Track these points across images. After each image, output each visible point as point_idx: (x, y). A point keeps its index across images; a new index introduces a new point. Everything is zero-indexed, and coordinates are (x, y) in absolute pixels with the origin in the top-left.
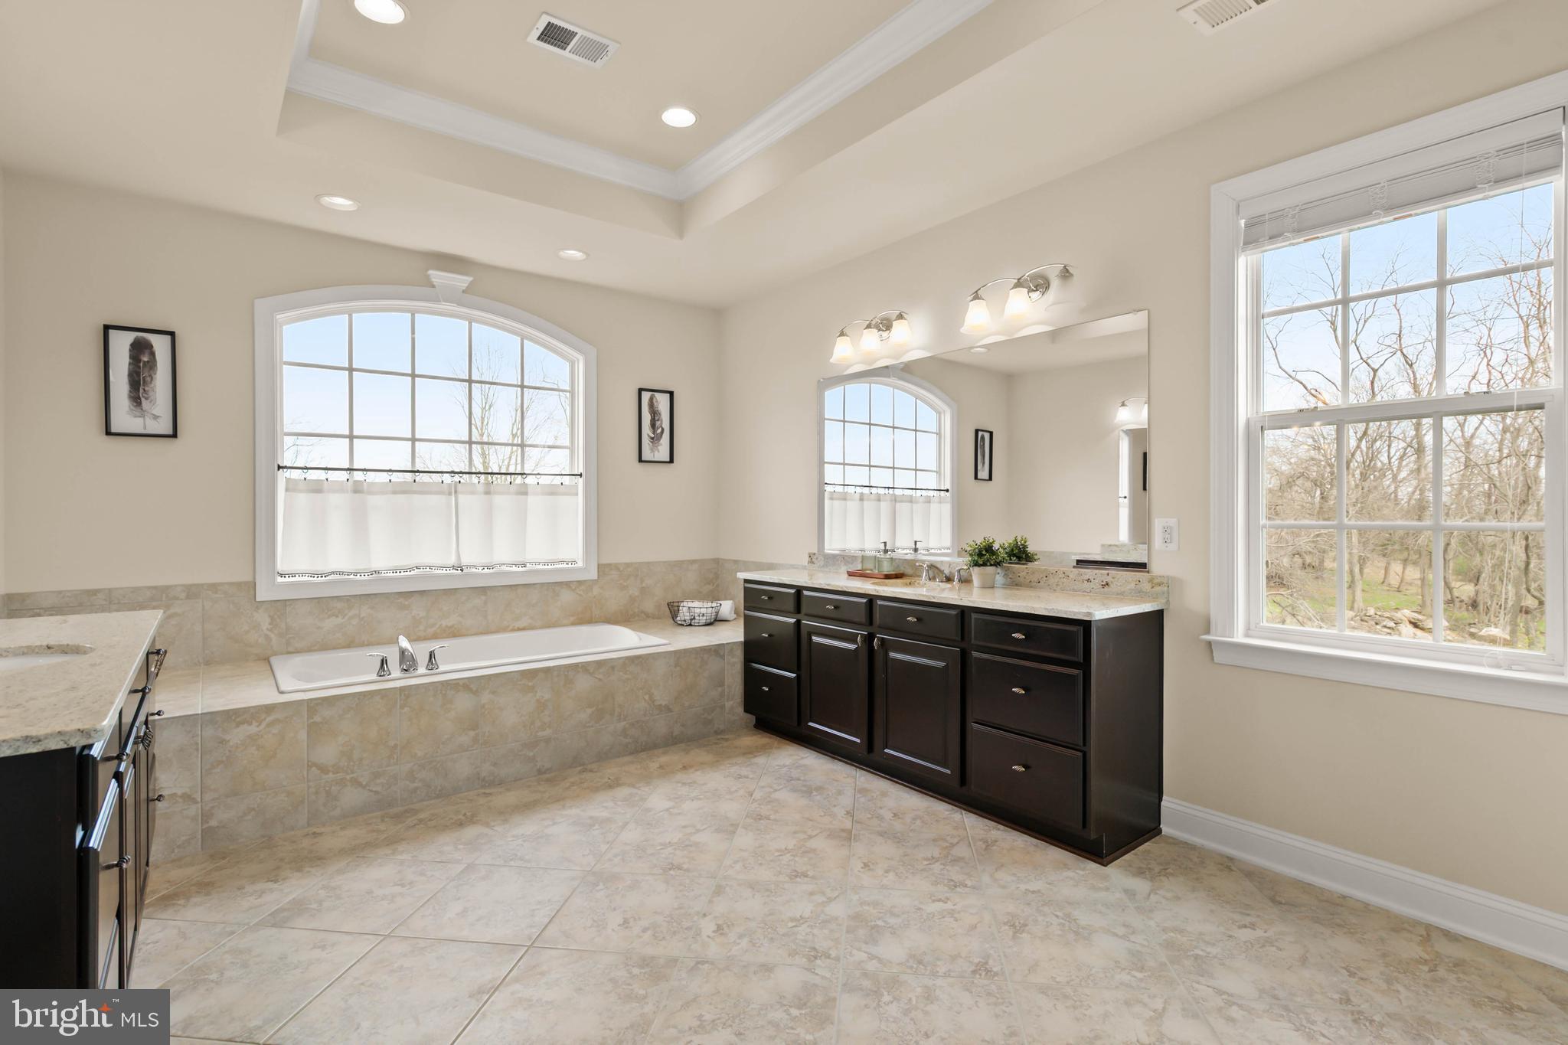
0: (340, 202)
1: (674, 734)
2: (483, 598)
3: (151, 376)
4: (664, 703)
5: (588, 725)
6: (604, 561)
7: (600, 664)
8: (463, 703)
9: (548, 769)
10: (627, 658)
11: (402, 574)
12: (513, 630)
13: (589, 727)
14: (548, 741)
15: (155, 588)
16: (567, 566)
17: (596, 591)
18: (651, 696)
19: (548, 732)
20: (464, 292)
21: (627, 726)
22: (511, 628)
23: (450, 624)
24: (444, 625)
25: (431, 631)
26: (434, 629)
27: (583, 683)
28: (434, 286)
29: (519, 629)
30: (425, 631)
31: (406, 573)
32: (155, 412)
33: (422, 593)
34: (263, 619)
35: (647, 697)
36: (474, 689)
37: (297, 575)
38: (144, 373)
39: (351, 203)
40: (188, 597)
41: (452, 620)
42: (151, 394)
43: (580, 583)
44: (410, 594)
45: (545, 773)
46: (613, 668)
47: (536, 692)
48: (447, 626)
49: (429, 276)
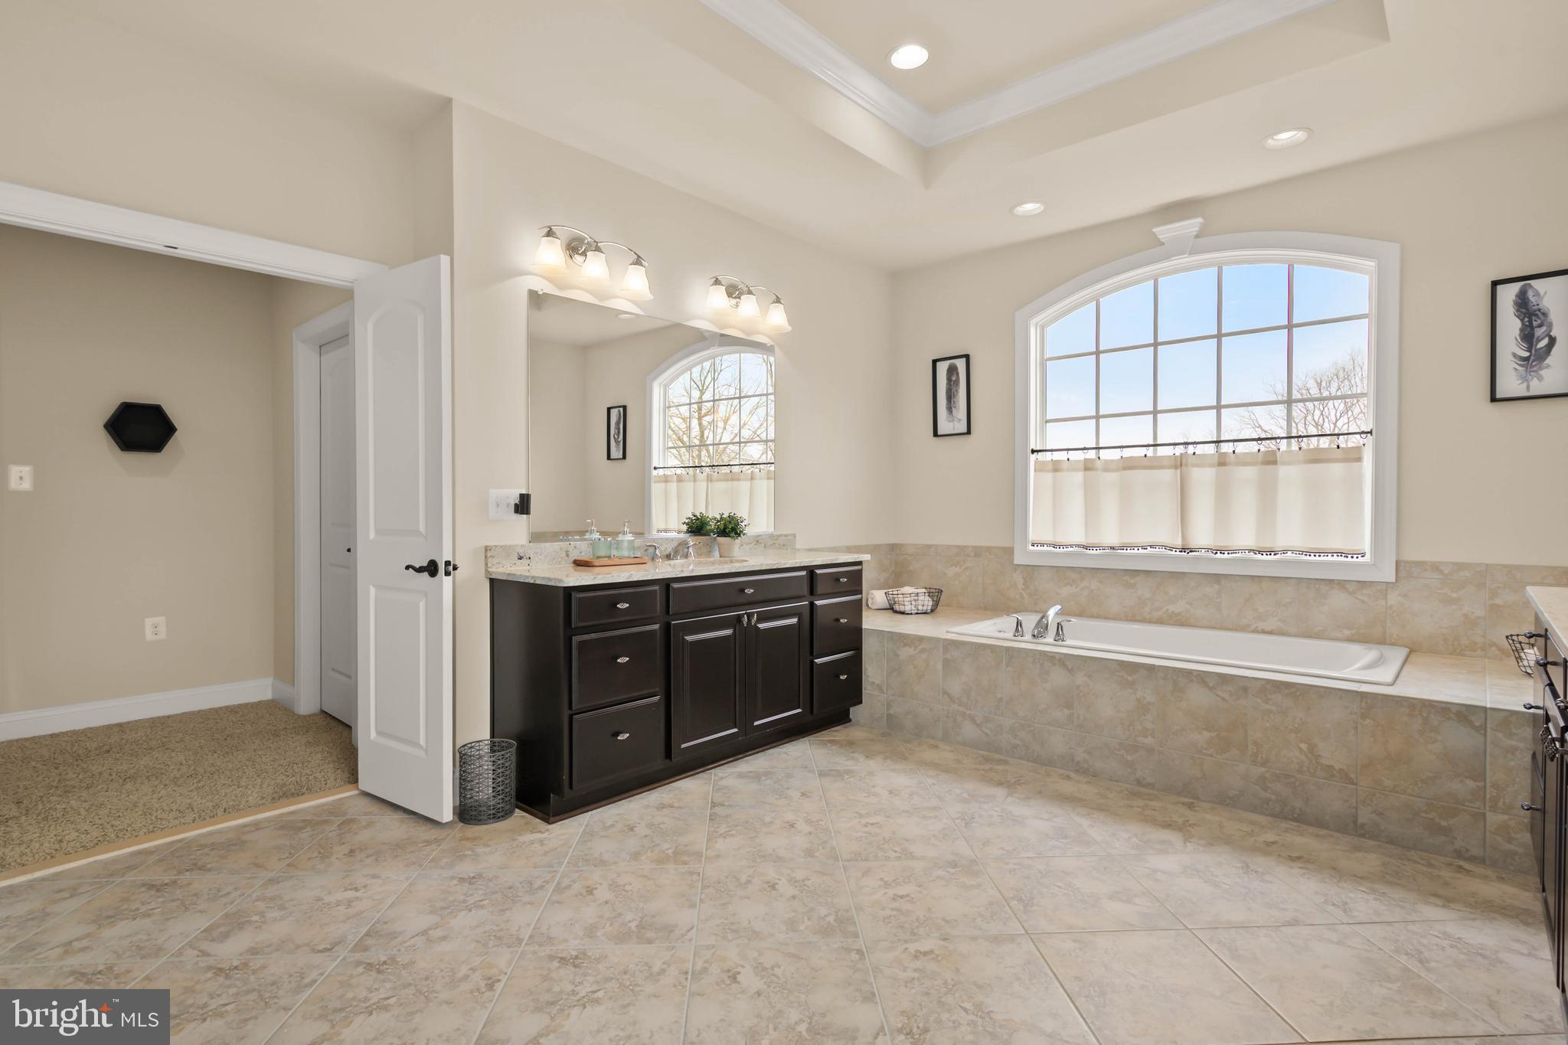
0: (1030, 207)
1: (1360, 821)
2: (1217, 587)
3: (957, 391)
4: (1337, 766)
5: (1204, 751)
6: (1411, 555)
7: (1224, 679)
8: (1058, 677)
9: (1149, 784)
10: (1268, 681)
11: (1129, 551)
12: (1255, 631)
13: (1205, 754)
14: (1150, 751)
15: (958, 546)
16: (1346, 559)
17: (1393, 598)
18: (1312, 748)
19: (1149, 740)
20: (1197, 236)
21: (1267, 775)
22: (1253, 628)
23: (1177, 611)
24: (1170, 611)
25: (1157, 614)
26: (1160, 613)
27: (1198, 697)
28: (1163, 244)
29: (1264, 632)
30: (1150, 613)
31: (1132, 551)
32: (959, 417)
33: (1148, 573)
34: (1018, 578)
35: (1304, 746)
36: (1070, 667)
37: (1045, 545)
38: (954, 390)
39: (1038, 205)
40: (975, 556)
41: (1179, 607)
42: (957, 403)
43: (1363, 584)
44: (1136, 573)
45: (1143, 786)
46: (1245, 689)
47: (1137, 689)
48: (1173, 612)
49: (1154, 233)
